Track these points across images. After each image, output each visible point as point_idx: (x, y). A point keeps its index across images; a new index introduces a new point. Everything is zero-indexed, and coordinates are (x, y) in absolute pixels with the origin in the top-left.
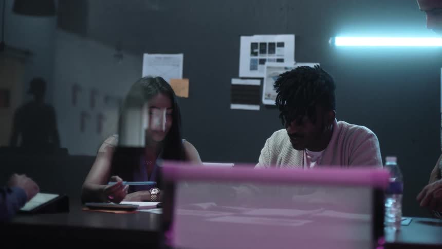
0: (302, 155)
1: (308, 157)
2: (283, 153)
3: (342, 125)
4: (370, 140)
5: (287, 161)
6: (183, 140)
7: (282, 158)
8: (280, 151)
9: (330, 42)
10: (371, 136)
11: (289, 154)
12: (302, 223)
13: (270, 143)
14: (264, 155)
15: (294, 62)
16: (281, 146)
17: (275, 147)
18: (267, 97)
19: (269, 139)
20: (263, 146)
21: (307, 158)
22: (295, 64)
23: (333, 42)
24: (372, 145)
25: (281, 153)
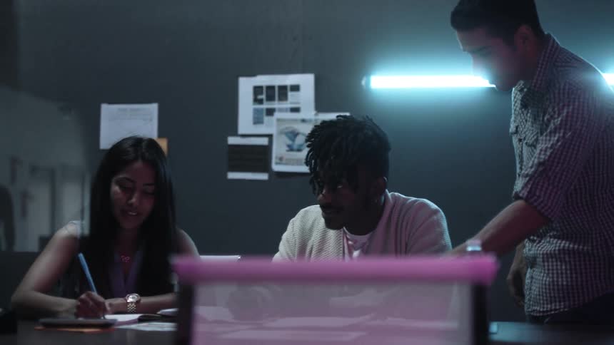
2: (314, 239)
3: (395, 198)
4: (435, 217)
5: (320, 250)
7: (312, 246)
8: (311, 236)
9: (363, 82)
10: (436, 212)
11: (323, 240)
12: (353, 335)
13: (295, 225)
14: (288, 241)
15: (313, 112)
16: (311, 230)
17: (303, 230)
18: (278, 161)
20: (284, 229)
21: (348, 245)
22: (316, 115)
23: (368, 83)
24: (438, 224)
25: (313, 239)
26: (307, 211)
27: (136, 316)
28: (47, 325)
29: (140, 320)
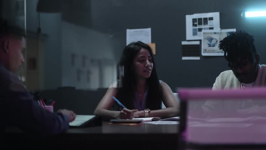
0: (239, 85)
1: (244, 87)
3: (263, 67)
6: (160, 81)
8: (226, 84)
9: (242, 15)
13: (219, 79)
14: (216, 87)
15: (220, 29)
16: (226, 81)
18: (204, 51)
19: (218, 77)
22: (221, 30)
23: (244, 15)
25: (227, 85)
26: (223, 74)
27: (151, 119)
28: (114, 122)
29: (153, 120)
